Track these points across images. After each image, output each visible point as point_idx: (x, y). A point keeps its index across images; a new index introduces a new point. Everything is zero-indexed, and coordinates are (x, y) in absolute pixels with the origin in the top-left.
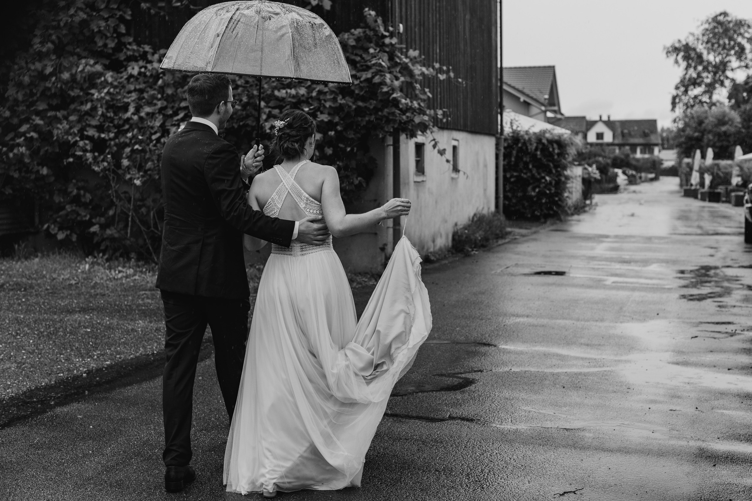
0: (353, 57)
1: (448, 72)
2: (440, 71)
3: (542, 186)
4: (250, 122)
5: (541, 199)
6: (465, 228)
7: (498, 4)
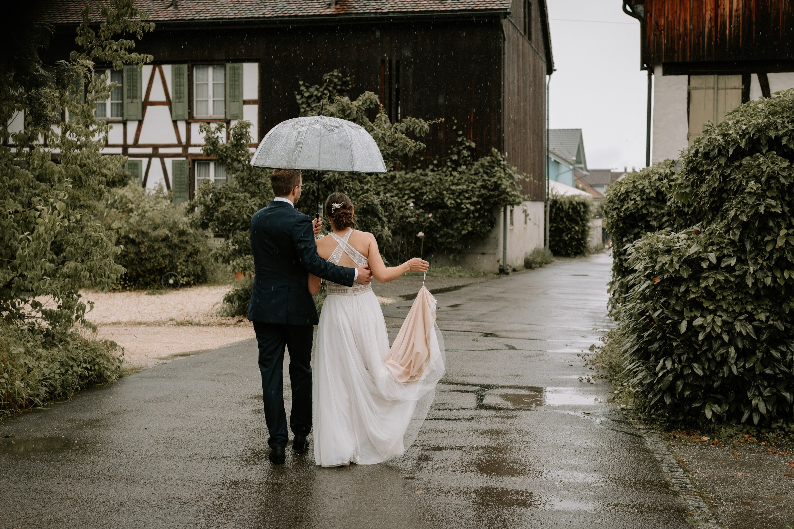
0: (487, 171)
1: (530, 177)
2: (527, 177)
3: (573, 233)
4: (438, 200)
5: (572, 242)
6: (531, 256)
7: (547, 121)
